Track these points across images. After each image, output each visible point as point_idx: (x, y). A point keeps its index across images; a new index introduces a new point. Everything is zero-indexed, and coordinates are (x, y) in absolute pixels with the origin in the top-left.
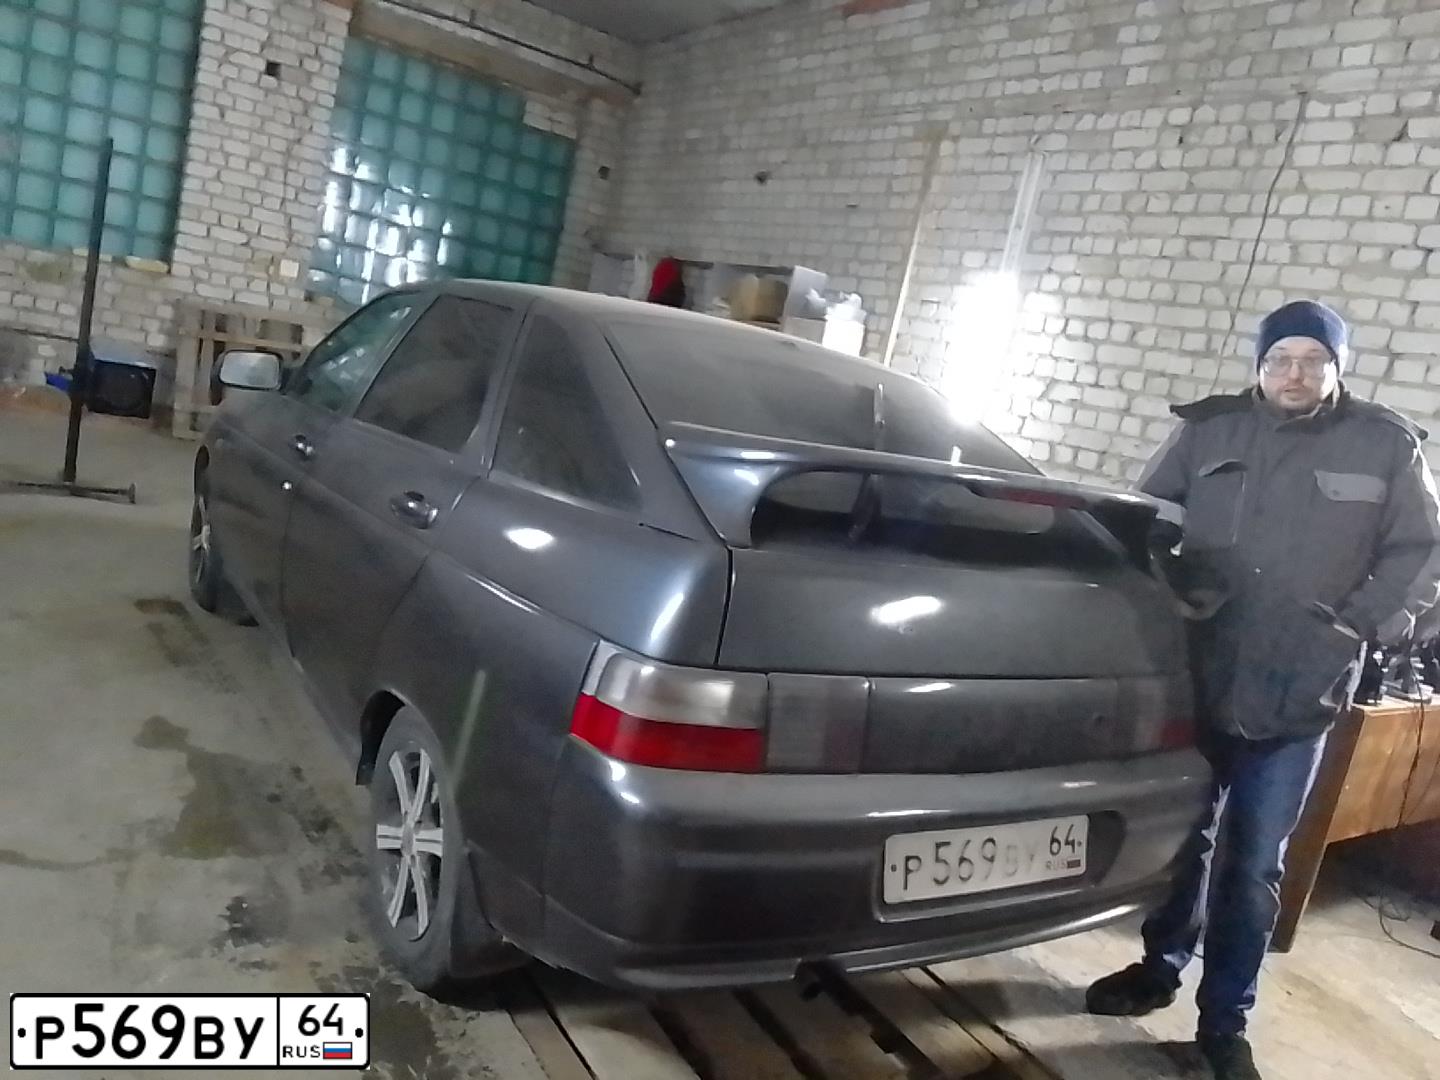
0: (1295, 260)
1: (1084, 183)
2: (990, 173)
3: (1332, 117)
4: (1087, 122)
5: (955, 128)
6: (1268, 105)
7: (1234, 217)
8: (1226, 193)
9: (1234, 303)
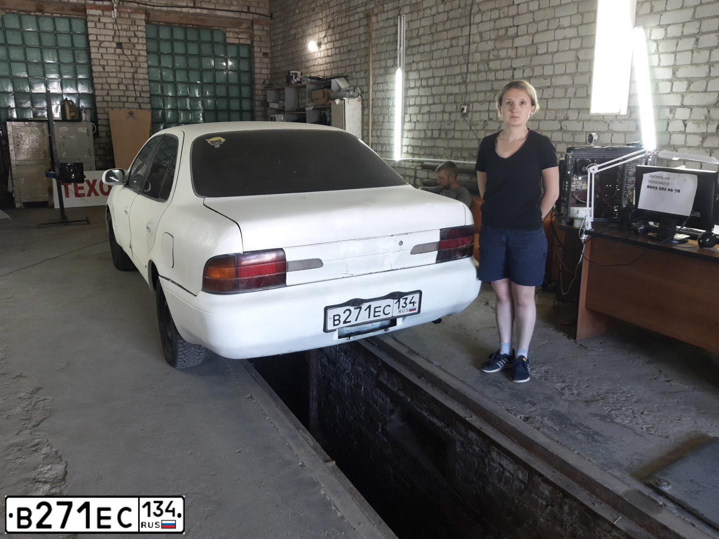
0: (481, 40)
1: (417, 24)
2: (389, 27)
5: (375, 11)
7: (462, 27)
8: (458, 18)
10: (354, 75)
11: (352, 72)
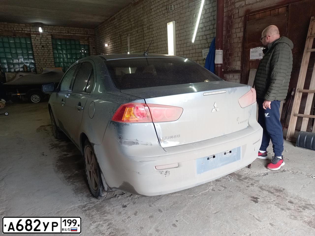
1: (132, 39)
2: (125, 40)
3: (146, 27)
4: (131, 32)
5: (122, 35)
7: (142, 40)
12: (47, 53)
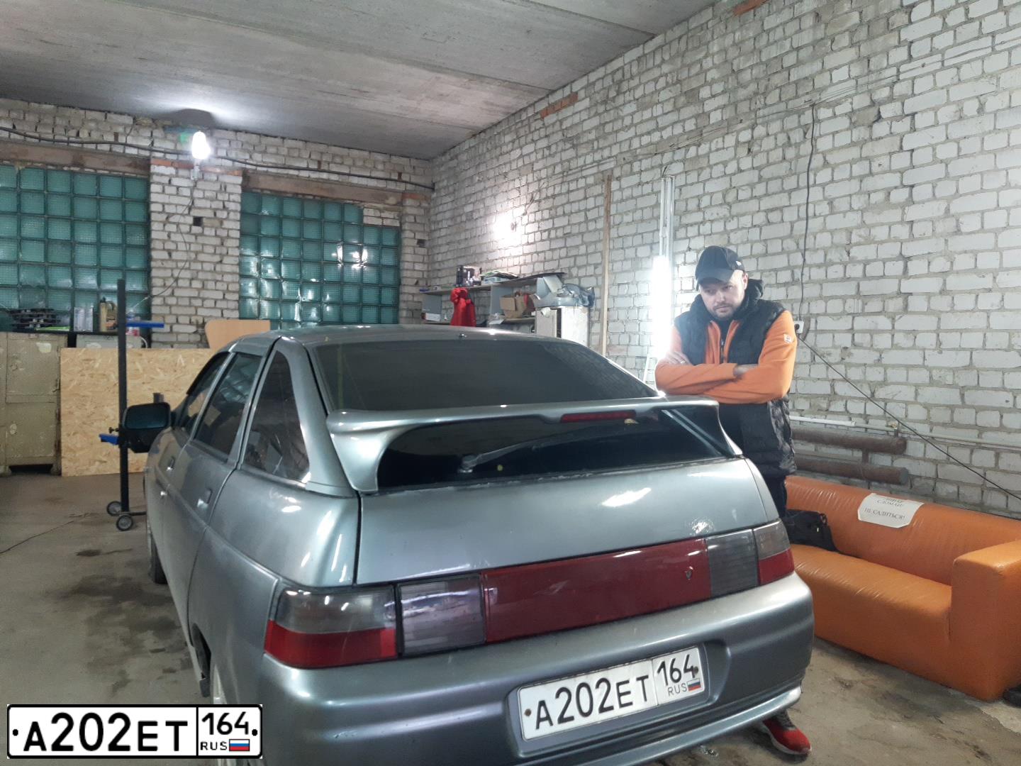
0: (832, 212)
1: (698, 190)
2: (643, 196)
3: (835, 116)
4: (693, 151)
5: (617, 173)
6: (796, 117)
7: (790, 192)
8: (782, 178)
9: (802, 247)
10: (574, 272)
11: (570, 268)
12: (213, 251)
